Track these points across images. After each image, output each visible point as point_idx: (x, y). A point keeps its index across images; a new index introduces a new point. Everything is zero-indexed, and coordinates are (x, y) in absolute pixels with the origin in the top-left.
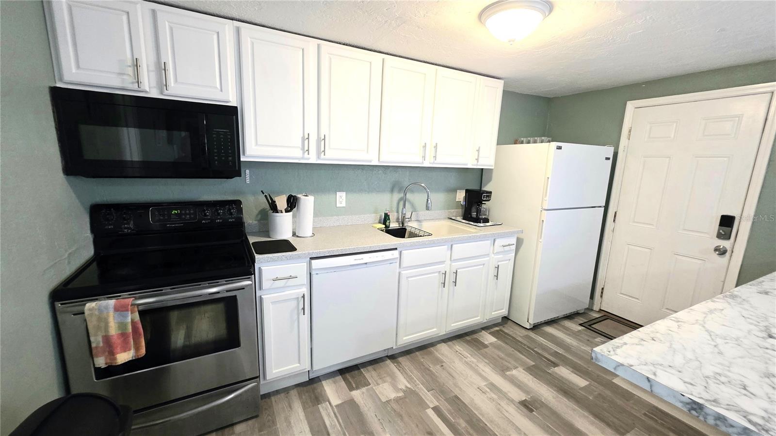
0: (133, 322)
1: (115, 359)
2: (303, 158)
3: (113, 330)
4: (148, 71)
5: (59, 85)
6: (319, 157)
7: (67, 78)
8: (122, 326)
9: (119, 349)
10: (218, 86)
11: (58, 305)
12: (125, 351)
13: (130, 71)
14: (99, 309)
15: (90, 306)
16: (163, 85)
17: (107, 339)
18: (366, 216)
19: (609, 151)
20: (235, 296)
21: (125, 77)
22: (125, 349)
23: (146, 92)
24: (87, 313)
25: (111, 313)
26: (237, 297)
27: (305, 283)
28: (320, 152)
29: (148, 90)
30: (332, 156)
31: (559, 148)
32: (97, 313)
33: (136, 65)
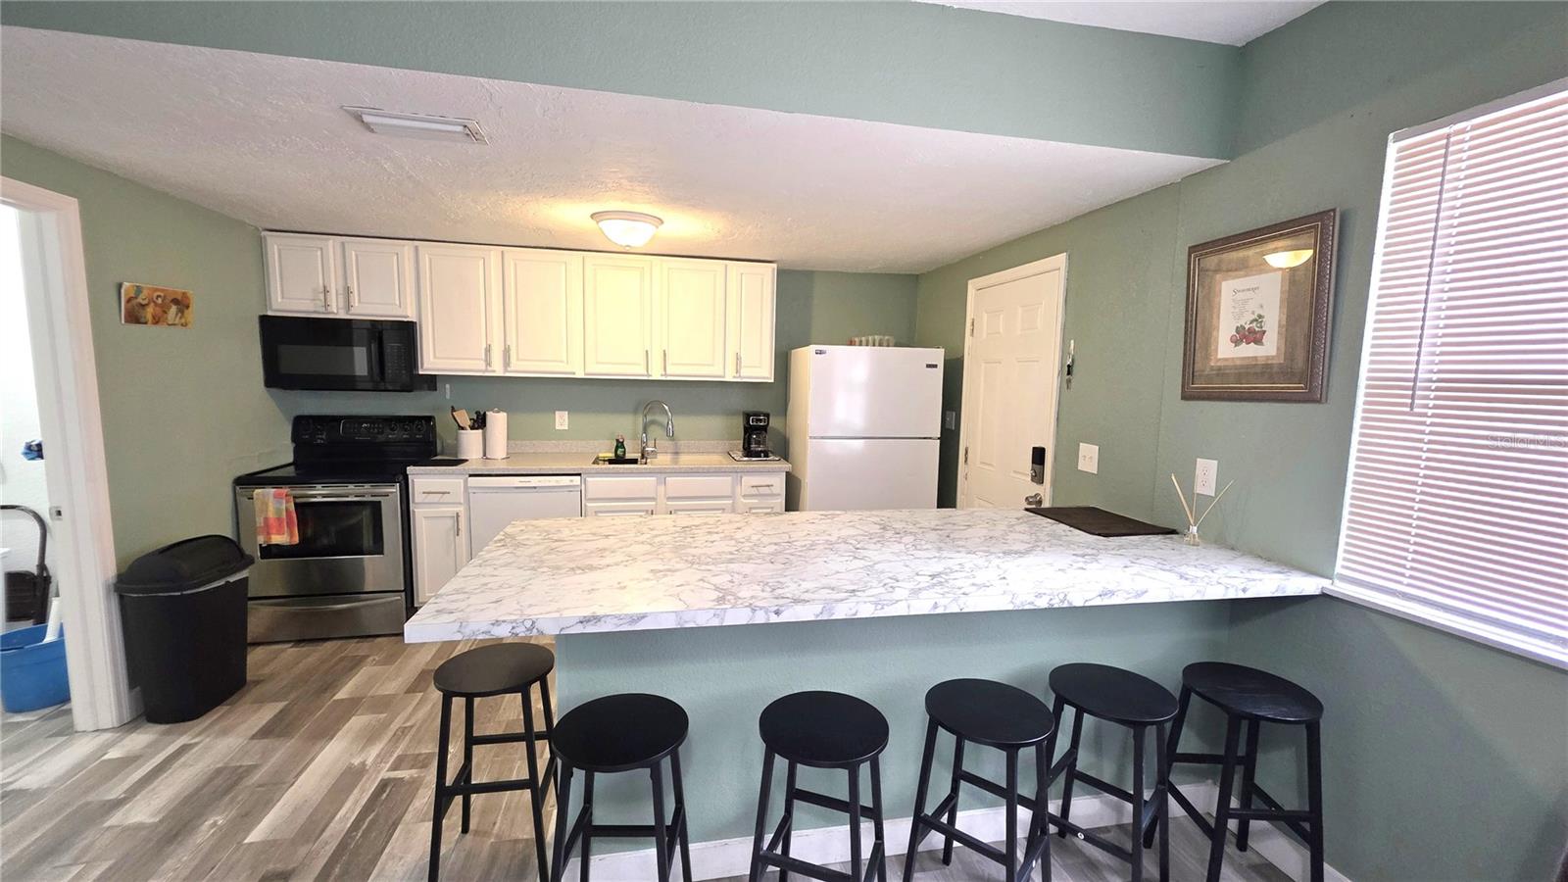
0: (287, 510)
1: (270, 538)
2: (486, 371)
3: (271, 514)
4: (337, 295)
5: (270, 313)
6: (506, 371)
7: (275, 306)
8: (278, 511)
9: (274, 531)
10: (398, 303)
11: (238, 488)
12: (279, 534)
13: (322, 297)
14: (263, 495)
15: (257, 491)
16: (348, 306)
17: (266, 519)
18: (596, 443)
19: (937, 355)
20: (380, 502)
21: (318, 302)
22: (280, 532)
23: (333, 313)
24: (255, 496)
25: (271, 499)
26: (383, 504)
27: (462, 501)
28: (507, 363)
29: (335, 311)
30: (521, 368)
31: (820, 352)
32: (261, 497)
33: (326, 291)
